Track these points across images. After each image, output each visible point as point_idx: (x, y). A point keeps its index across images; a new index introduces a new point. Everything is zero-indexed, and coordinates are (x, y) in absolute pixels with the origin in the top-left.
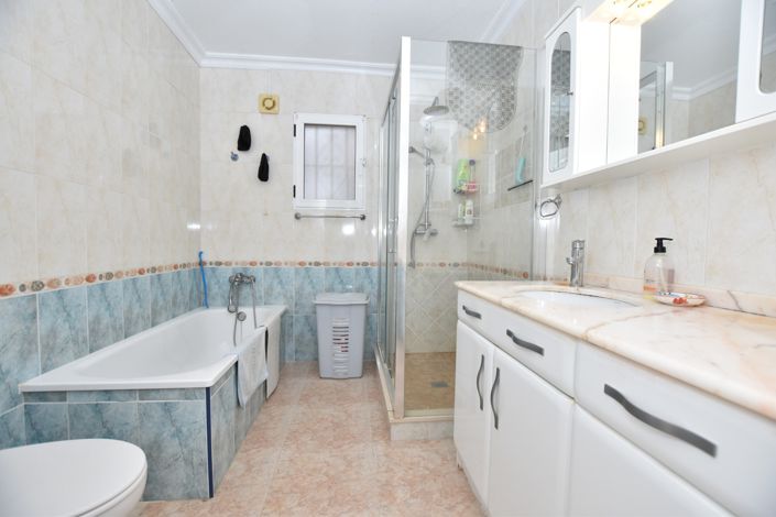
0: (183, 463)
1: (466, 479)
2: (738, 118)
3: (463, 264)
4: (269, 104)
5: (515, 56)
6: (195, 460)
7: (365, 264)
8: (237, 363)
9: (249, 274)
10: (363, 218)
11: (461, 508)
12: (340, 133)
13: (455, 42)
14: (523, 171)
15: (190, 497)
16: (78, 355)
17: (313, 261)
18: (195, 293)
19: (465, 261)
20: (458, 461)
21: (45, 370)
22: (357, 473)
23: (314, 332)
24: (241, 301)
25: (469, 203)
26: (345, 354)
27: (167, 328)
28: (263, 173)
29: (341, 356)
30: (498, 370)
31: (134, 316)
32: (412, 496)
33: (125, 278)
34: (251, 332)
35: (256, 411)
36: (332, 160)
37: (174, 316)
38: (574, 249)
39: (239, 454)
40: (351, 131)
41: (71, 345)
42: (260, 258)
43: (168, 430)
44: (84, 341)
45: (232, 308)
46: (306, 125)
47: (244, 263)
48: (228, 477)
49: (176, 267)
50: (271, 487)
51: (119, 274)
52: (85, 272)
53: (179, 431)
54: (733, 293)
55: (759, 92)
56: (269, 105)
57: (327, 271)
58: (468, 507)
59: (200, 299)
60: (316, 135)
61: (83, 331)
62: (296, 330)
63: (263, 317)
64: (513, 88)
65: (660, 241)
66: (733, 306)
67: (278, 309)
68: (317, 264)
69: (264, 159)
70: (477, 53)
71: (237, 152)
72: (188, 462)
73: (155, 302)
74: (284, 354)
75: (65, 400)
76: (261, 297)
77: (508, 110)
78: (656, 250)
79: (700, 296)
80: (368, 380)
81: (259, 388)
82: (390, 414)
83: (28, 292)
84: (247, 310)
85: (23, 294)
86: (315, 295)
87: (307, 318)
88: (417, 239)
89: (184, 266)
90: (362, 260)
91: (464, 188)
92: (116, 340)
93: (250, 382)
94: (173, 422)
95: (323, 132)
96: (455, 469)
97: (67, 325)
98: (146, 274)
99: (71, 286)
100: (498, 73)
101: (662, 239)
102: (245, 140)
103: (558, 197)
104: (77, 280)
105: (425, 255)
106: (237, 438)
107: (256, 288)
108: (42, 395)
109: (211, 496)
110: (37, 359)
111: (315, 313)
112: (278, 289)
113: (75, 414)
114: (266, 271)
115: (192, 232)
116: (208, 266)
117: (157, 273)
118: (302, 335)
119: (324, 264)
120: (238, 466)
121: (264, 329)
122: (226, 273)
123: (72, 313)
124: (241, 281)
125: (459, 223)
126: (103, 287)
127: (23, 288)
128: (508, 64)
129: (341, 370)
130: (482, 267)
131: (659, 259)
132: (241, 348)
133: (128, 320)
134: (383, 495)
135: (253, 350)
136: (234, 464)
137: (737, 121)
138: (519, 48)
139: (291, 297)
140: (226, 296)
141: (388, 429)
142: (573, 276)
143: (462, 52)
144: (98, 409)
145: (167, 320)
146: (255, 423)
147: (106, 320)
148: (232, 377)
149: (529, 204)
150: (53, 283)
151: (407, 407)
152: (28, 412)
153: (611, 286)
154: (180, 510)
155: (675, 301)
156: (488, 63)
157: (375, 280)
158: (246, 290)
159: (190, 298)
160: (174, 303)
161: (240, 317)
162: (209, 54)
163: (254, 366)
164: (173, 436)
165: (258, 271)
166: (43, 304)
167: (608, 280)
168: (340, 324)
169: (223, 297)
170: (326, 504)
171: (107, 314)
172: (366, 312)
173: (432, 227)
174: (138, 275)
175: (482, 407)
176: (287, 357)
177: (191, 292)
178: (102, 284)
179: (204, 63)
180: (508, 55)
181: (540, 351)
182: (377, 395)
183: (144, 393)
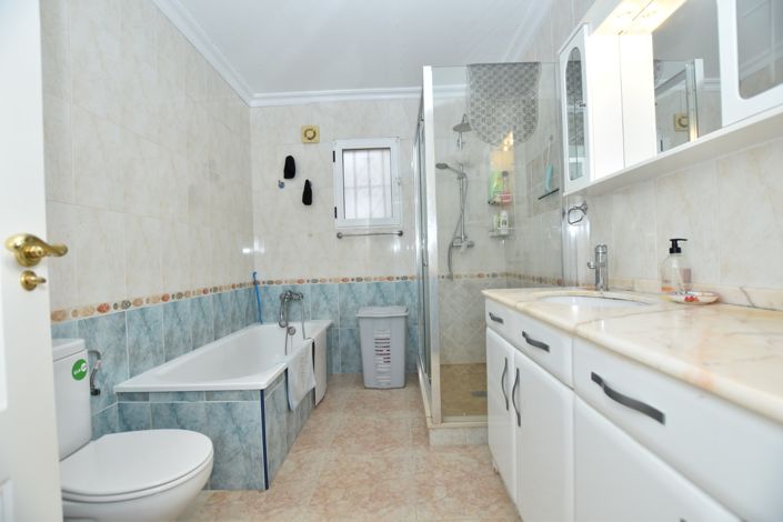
0: (242, 458)
1: (502, 482)
2: (725, 122)
3: (502, 275)
4: (310, 134)
5: (533, 71)
6: (252, 453)
7: (405, 278)
8: (286, 370)
9: (297, 291)
10: (401, 234)
11: (494, 508)
12: (376, 155)
13: (473, 66)
14: (551, 181)
15: (249, 488)
16: (157, 364)
17: (355, 277)
18: (251, 309)
19: (504, 270)
20: (494, 465)
21: (132, 375)
22: (397, 473)
23: (358, 345)
24: (291, 317)
25: (504, 214)
26: (387, 365)
27: (228, 341)
28: (307, 198)
29: (383, 367)
30: (518, 370)
31: (200, 330)
32: (448, 496)
33: (192, 297)
34: (300, 343)
35: (306, 416)
36: (370, 181)
37: (233, 331)
38: (597, 253)
39: (290, 454)
40: (386, 153)
41: (151, 354)
42: (306, 277)
43: (230, 428)
44: (161, 352)
45: (283, 323)
46: (344, 150)
47: (293, 281)
48: (281, 473)
49: (233, 287)
50: (319, 483)
51: (187, 294)
52: (161, 293)
53: (239, 428)
54: (747, 290)
55: (739, 98)
56: (311, 136)
57: (369, 287)
58: (502, 508)
59: (255, 315)
60: (354, 159)
61: (161, 343)
62: (342, 343)
63: (310, 330)
64: (533, 102)
65: (674, 242)
66: (746, 302)
67: (324, 323)
68: (359, 280)
69: (308, 185)
70: (495, 73)
71: (283, 180)
72: (247, 456)
73: (217, 318)
74: (331, 366)
75: (148, 400)
76: (308, 313)
77: (530, 123)
78: (672, 251)
79: (715, 294)
80: (410, 390)
81: (307, 395)
82: (428, 420)
83: (120, 310)
84: (296, 325)
85: (115, 311)
86: (358, 309)
87: (351, 331)
88: (454, 251)
89: (241, 285)
90: (401, 275)
91: (498, 200)
92: (186, 351)
93: (300, 388)
94: (234, 420)
95: (361, 156)
96: (492, 473)
97: (148, 338)
98: (210, 294)
99: (150, 305)
100: (517, 90)
101: (676, 240)
102: (290, 169)
103: (584, 204)
104: (155, 300)
105: (463, 266)
106: (289, 439)
107: (304, 304)
108: (130, 396)
109: (267, 488)
110: (126, 367)
111: (358, 326)
112: (323, 305)
113: (156, 412)
114: (312, 288)
115: (246, 255)
116: (261, 285)
117: (218, 292)
118: (347, 347)
119: (366, 279)
120: (290, 464)
121: (310, 341)
122: (278, 290)
123: (152, 327)
124: (290, 298)
125: (495, 234)
126: (175, 305)
127: (116, 306)
128: (527, 80)
129: (384, 381)
130: (520, 277)
131: (675, 260)
132: (290, 357)
133: (195, 334)
134: (419, 493)
135: (302, 359)
136: (286, 462)
137: (724, 125)
138: (536, 63)
139: (337, 312)
140: (278, 310)
141: (427, 435)
142: (597, 281)
143: (481, 73)
144: (173, 408)
145: (227, 334)
146: (305, 428)
147: (178, 334)
148: (282, 382)
149: (558, 213)
150: (137, 302)
151: (445, 413)
152: (121, 409)
153: (636, 289)
154: (241, 499)
155: (687, 299)
156: (506, 81)
157: (415, 293)
158: (295, 307)
159: (247, 315)
160: (233, 320)
161: (291, 331)
162: (257, 95)
163: (302, 374)
164: (233, 433)
165: (306, 289)
166: (130, 320)
167: (633, 283)
168: (381, 336)
169: (275, 313)
170: (367, 499)
171: (179, 328)
172: (407, 324)
173: (469, 239)
174: (203, 295)
175: (508, 408)
176: (334, 369)
177: (247, 309)
178: (174, 303)
179: (253, 103)
180: (526, 72)
181: (546, 348)
182: (418, 404)
183: (210, 394)
